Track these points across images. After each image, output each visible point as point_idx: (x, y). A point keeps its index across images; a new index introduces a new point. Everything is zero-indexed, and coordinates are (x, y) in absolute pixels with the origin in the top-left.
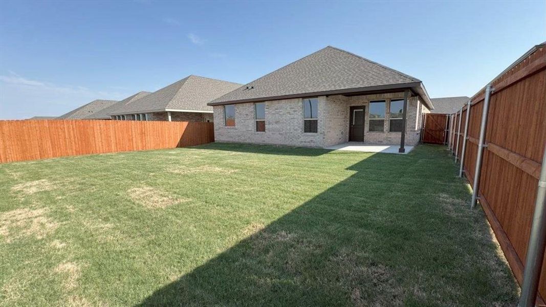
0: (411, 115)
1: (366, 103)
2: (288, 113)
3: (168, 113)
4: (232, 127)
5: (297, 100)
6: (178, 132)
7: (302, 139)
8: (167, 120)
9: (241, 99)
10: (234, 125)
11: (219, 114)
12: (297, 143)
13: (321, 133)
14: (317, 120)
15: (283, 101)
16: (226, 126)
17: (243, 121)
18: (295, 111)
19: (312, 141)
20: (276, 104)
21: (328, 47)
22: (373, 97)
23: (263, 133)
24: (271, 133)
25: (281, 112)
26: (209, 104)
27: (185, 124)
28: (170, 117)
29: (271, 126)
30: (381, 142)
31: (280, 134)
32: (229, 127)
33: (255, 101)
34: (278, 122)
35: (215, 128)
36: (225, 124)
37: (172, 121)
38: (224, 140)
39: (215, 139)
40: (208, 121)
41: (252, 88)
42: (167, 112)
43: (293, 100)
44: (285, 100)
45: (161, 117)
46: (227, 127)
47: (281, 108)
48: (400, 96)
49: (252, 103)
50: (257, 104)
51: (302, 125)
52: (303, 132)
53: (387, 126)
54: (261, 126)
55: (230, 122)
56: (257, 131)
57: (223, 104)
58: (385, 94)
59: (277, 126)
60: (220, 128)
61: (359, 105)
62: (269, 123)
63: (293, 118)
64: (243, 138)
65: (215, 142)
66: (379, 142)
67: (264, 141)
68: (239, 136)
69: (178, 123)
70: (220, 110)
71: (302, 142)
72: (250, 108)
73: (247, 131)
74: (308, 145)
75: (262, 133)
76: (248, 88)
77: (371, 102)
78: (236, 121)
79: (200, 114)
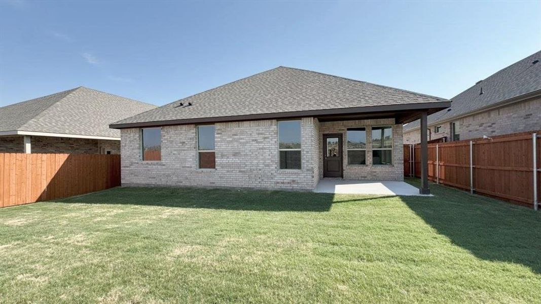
0: (396, 146)
1: (343, 130)
2: (253, 140)
3: (25, 139)
4: (155, 162)
5: (268, 122)
6: (44, 172)
7: (278, 178)
8: (22, 150)
9: (174, 118)
10: (160, 160)
11: (130, 141)
12: (270, 185)
13: (308, 170)
14: (299, 152)
15: (246, 124)
16: (143, 160)
17: (175, 152)
18: (265, 138)
19: (294, 181)
20: (234, 128)
21: (280, 67)
22: (351, 124)
23: (213, 170)
24: (224, 171)
25: (242, 139)
26: (112, 126)
27: (61, 158)
28: (28, 147)
29: (225, 160)
30: (365, 177)
31: (240, 171)
32: (150, 162)
33: (197, 123)
34: (236, 153)
35: (123, 163)
36: (141, 158)
37: (32, 152)
38: (138, 182)
39: (122, 182)
40: (109, 153)
41: (190, 104)
42: (22, 137)
43: (262, 122)
44: (248, 122)
45: (10, 145)
46: (145, 162)
47: (242, 133)
48: (382, 123)
49: (193, 126)
50: (200, 126)
51: (277, 159)
52: (279, 167)
53: (369, 158)
54: (207, 160)
55: (152, 154)
56: (200, 168)
57: (141, 127)
58: (366, 120)
59: (237, 160)
60: (132, 164)
61: (334, 132)
62: (223, 156)
63: (262, 149)
64: (175, 178)
65: (122, 186)
66: (362, 177)
67: (214, 183)
68: (168, 176)
69: (45, 156)
70: (134, 135)
71: (278, 183)
72: (189, 133)
73: (183, 167)
74: (288, 187)
75: (209, 170)
76: (182, 104)
77: (349, 129)
78: (163, 152)
79: (95, 142)
